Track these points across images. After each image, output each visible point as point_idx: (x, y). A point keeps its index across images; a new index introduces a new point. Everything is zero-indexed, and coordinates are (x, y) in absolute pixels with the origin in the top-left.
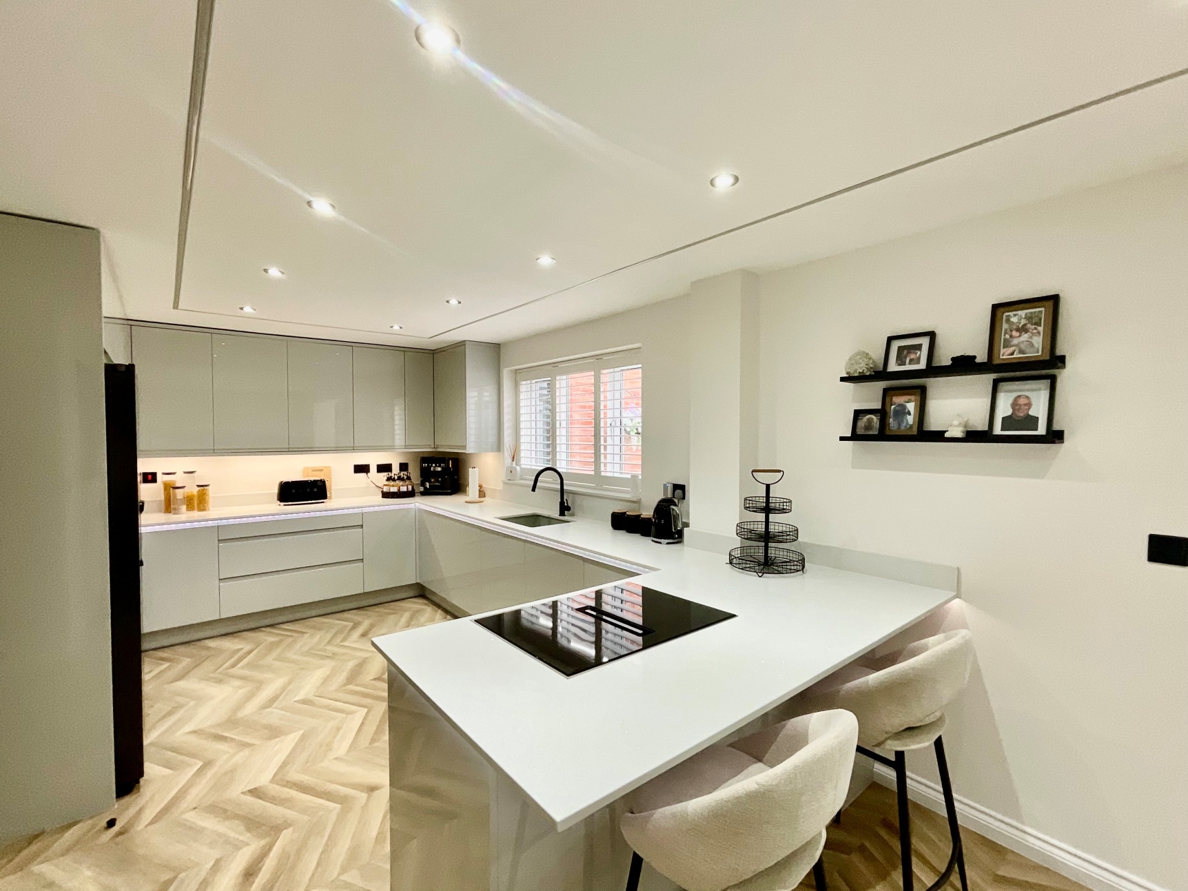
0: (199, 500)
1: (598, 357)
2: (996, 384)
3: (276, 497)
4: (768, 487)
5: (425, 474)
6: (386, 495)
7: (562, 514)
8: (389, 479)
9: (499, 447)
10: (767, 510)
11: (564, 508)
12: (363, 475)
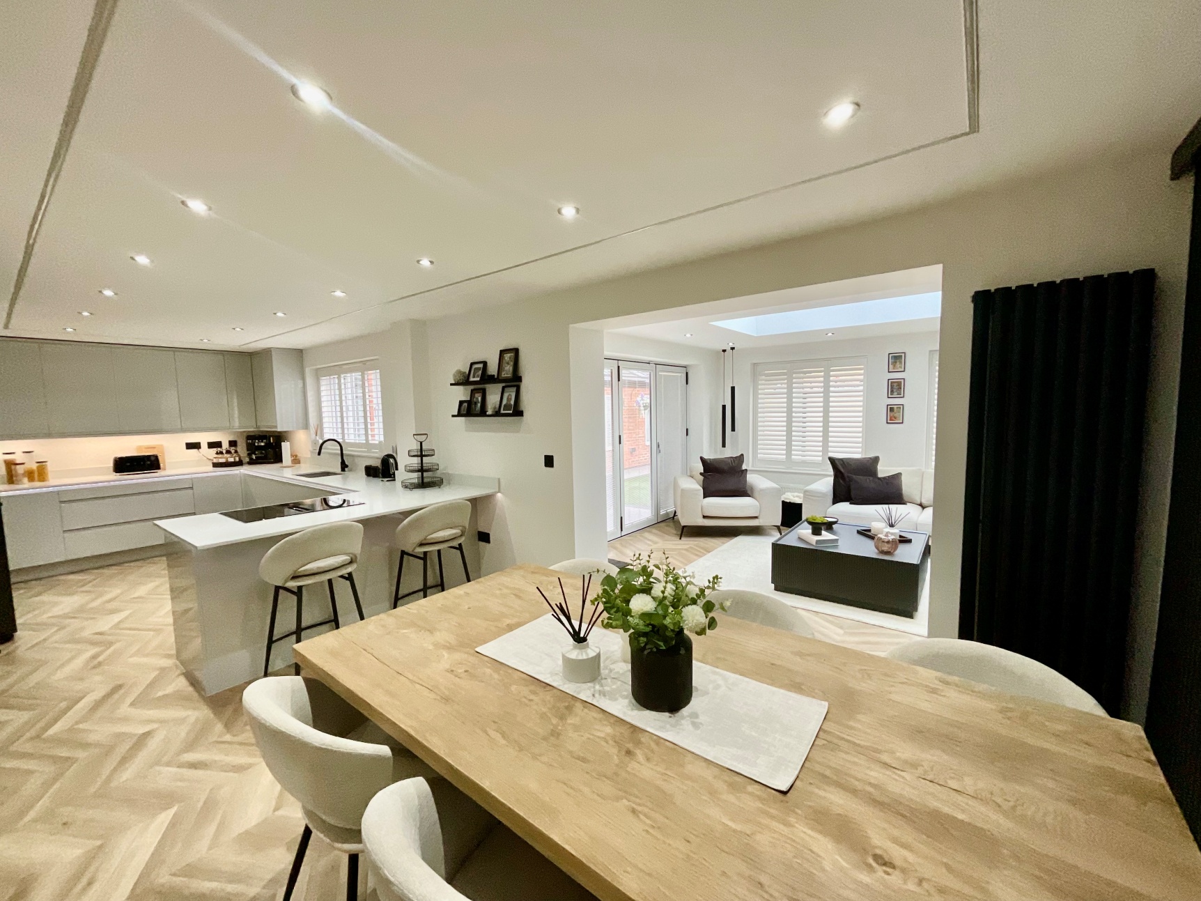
0: (39, 473)
1: (364, 363)
2: (503, 388)
3: (112, 469)
4: (421, 443)
5: (251, 449)
6: (216, 465)
7: (343, 470)
8: (217, 453)
9: (306, 426)
10: (422, 456)
11: (344, 466)
12: (194, 451)
